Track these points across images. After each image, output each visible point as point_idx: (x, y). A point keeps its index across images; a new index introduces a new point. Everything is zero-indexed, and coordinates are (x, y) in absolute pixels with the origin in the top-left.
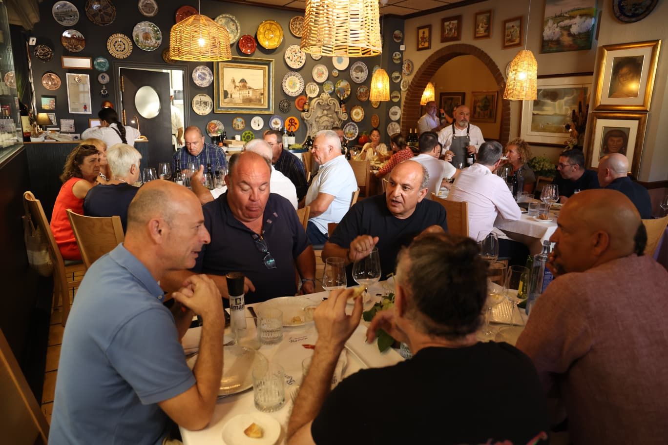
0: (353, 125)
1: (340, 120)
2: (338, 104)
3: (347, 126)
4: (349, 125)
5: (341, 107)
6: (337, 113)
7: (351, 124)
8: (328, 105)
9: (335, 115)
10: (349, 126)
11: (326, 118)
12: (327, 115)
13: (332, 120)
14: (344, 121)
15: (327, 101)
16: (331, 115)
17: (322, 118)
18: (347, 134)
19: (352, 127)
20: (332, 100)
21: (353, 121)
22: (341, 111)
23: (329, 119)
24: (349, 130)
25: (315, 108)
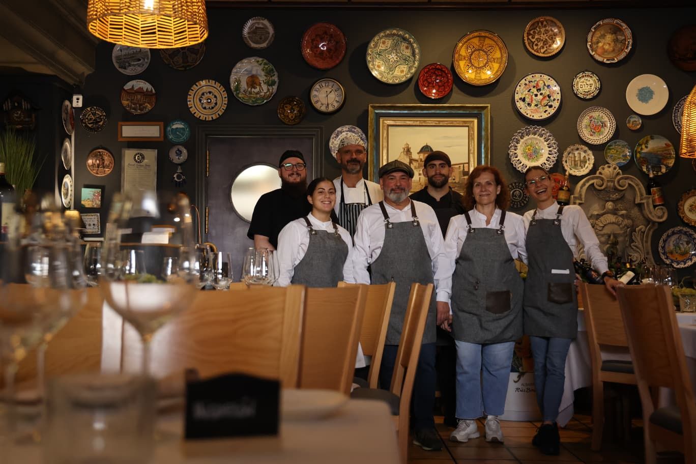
0: (685, 233)
1: (648, 221)
2: (640, 187)
3: (668, 236)
4: (673, 233)
5: (649, 193)
6: (640, 206)
7: (680, 232)
8: (616, 189)
9: (635, 212)
10: (676, 236)
11: (611, 218)
12: (614, 212)
13: (627, 222)
14: (660, 223)
15: (614, 182)
16: (624, 212)
17: (602, 218)
18: (671, 253)
19: (684, 238)
20: (627, 178)
21: (687, 225)
22: (651, 201)
23: (621, 219)
24: (677, 245)
25: (583, 196)
